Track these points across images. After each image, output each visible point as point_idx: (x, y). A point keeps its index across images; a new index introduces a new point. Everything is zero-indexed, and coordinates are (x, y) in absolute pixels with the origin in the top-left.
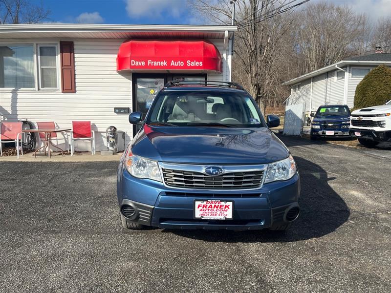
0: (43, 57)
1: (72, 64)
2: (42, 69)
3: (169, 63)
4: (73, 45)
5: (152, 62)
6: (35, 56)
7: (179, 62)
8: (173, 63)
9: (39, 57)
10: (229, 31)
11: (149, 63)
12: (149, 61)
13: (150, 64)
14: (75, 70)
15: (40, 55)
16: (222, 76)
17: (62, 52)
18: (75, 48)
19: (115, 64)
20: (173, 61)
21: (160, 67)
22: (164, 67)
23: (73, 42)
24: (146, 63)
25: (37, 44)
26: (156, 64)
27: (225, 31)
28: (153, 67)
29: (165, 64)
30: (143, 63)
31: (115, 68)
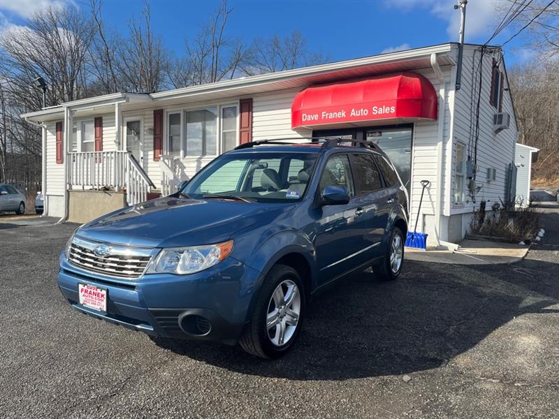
0: (225, 119)
1: (250, 126)
2: (224, 134)
3: (348, 113)
4: (252, 102)
5: (327, 114)
6: (218, 119)
7: (362, 110)
8: (353, 113)
9: (222, 120)
10: (437, 54)
11: (323, 115)
12: (323, 113)
13: (325, 117)
14: (252, 132)
15: (223, 118)
16: (438, 124)
17: (241, 112)
18: (254, 105)
19: (290, 121)
20: (353, 110)
21: (338, 119)
22: (342, 119)
23: (252, 99)
24: (320, 116)
25: (220, 106)
26: (331, 116)
27: (430, 55)
28: (329, 120)
29: (344, 114)
30: (316, 117)
31: (290, 126)
